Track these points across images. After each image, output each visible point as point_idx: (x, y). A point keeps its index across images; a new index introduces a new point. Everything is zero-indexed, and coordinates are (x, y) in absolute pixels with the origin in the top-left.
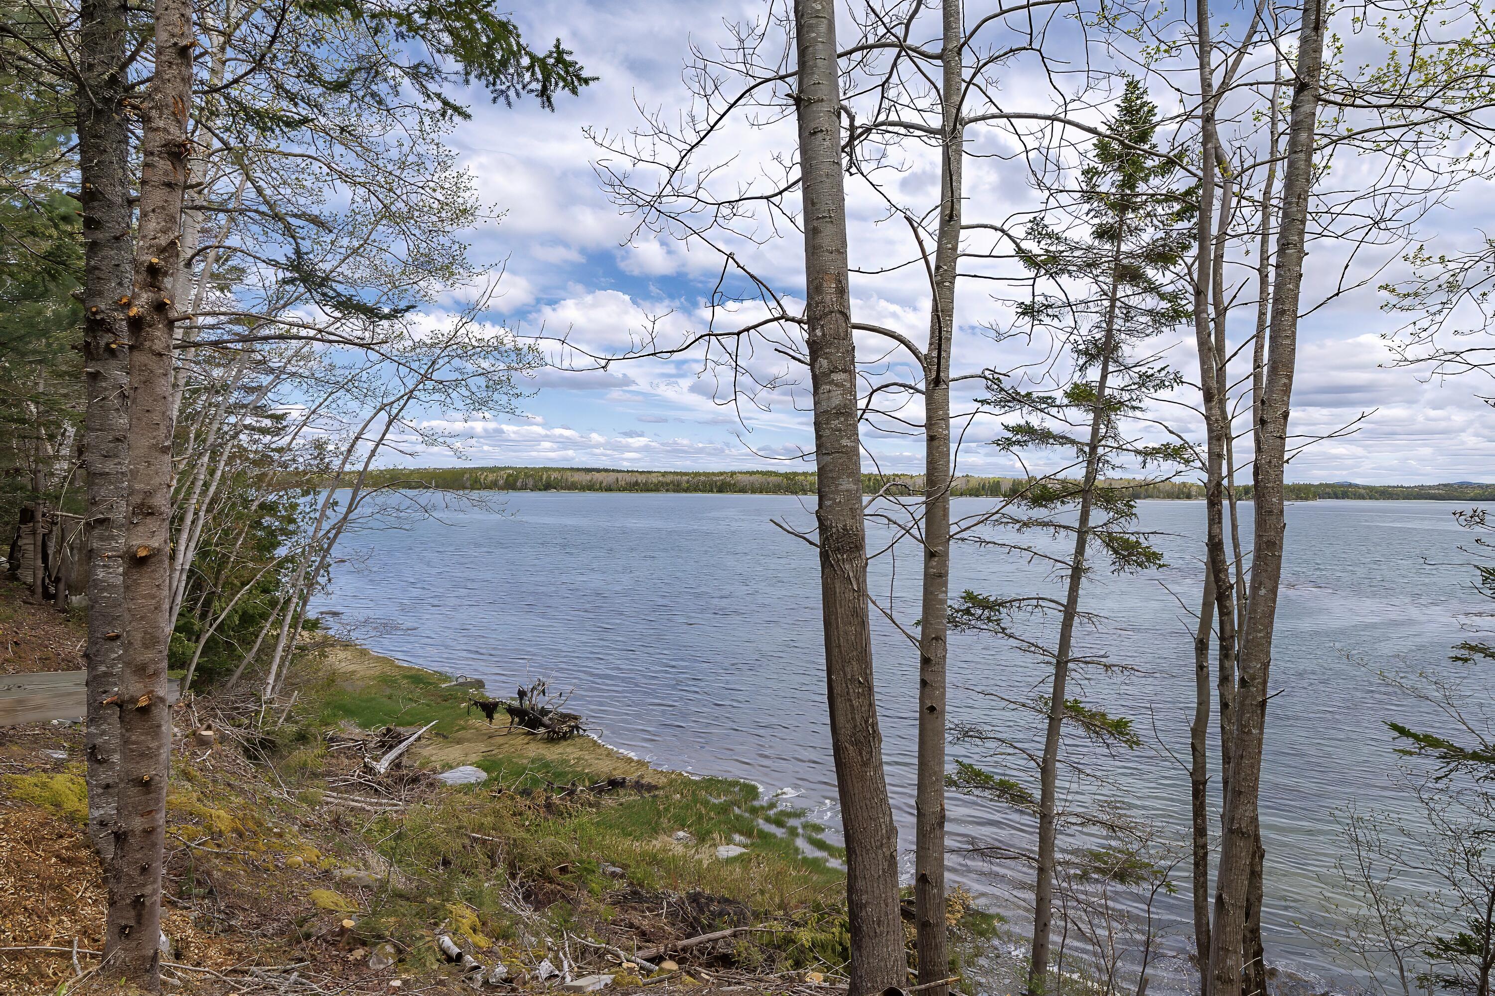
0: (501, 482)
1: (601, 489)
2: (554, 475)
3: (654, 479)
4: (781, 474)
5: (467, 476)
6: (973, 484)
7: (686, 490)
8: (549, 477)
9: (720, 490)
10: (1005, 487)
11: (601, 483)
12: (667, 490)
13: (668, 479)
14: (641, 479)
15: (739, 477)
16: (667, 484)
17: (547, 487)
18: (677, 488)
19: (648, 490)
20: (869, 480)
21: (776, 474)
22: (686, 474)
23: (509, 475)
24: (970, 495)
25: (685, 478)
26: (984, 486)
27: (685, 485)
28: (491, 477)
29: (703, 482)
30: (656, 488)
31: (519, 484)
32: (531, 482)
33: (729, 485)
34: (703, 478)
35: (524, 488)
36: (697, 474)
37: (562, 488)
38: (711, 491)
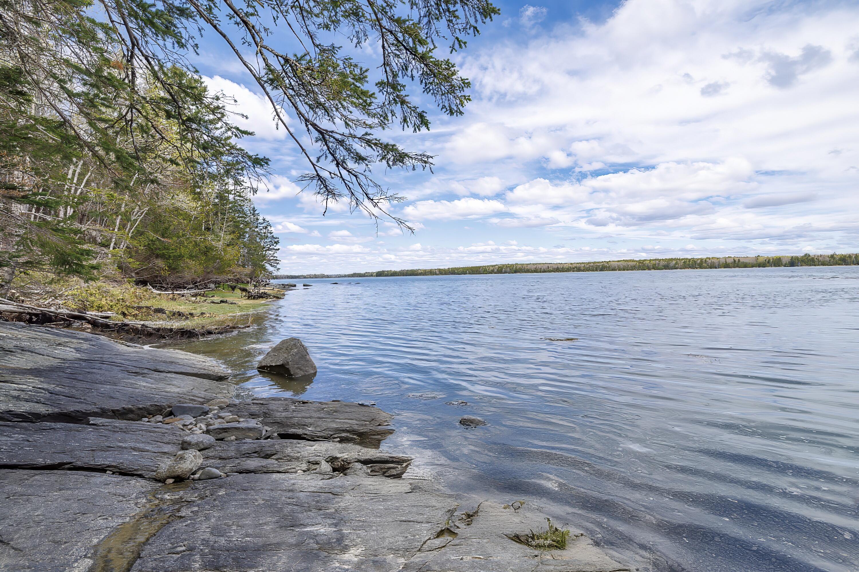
0: (496, 270)
1: (540, 272)
2: (520, 267)
4: (637, 261)
5: (481, 268)
6: (761, 260)
8: (516, 268)
9: (601, 270)
10: (785, 261)
11: (541, 269)
12: (573, 271)
13: (574, 266)
15: (612, 263)
16: (573, 268)
17: (516, 272)
18: (579, 270)
19: (564, 271)
20: (689, 261)
21: (633, 261)
22: (583, 263)
23: (500, 268)
24: (760, 266)
26: (769, 260)
27: (582, 268)
28: (491, 268)
30: (568, 270)
31: (503, 271)
32: (508, 270)
33: (606, 267)
35: (505, 272)
36: (589, 263)
38: (596, 270)
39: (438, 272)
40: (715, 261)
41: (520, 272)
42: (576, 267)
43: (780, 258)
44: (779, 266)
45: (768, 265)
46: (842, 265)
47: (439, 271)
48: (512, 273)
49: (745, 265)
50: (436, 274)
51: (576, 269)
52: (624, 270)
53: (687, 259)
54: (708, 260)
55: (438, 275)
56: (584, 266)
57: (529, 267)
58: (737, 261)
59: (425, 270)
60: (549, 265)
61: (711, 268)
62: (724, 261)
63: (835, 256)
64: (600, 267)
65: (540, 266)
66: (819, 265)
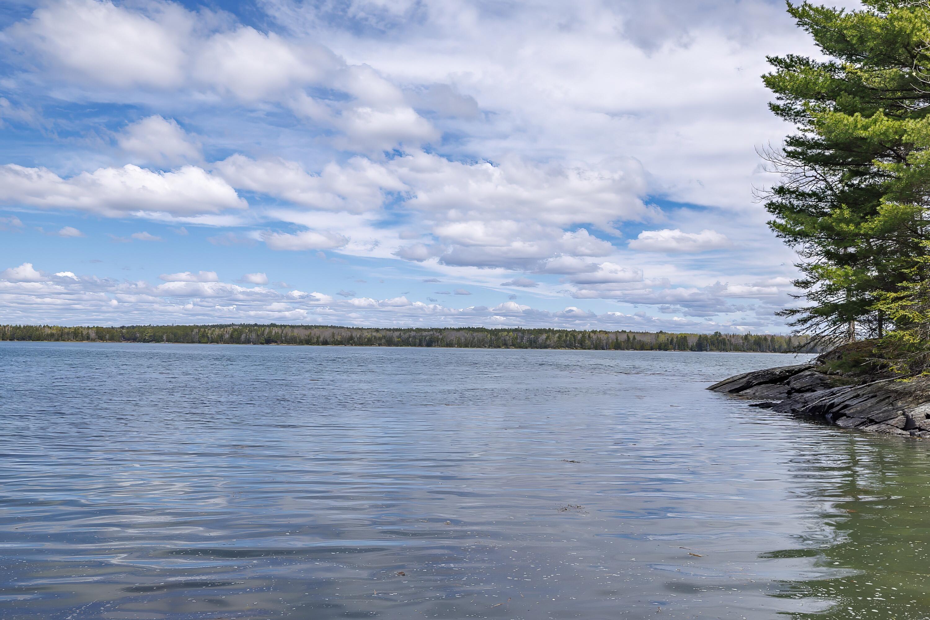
0: (227, 336)
1: (317, 343)
2: (274, 330)
3: (366, 334)
5: (196, 330)
6: (662, 339)
7: (397, 345)
8: (270, 332)
9: (429, 345)
10: (692, 342)
11: (318, 338)
13: (381, 334)
14: (357, 334)
16: (380, 339)
17: (268, 341)
18: (390, 342)
19: (361, 344)
22: (397, 330)
23: (235, 330)
24: (660, 349)
25: (397, 333)
26: (672, 340)
28: (217, 331)
29: (414, 337)
30: (370, 342)
31: (243, 337)
34: (413, 334)
35: (247, 341)
37: (282, 342)
38: (420, 345)
39: (93, 335)
40: (603, 337)
41: (276, 342)
42: (384, 337)
43: (685, 337)
44: (684, 350)
45: (670, 346)
46: (756, 351)
47: (97, 333)
48: (262, 344)
49: (642, 347)
50: (88, 338)
51: (383, 341)
52: (466, 346)
53: (564, 331)
54: (592, 335)
55: (93, 340)
56: (399, 337)
57: (296, 332)
58: (631, 338)
59: (62, 329)
60: (335, 331)
61: (596, 348)
62: (613, 337)
63: (749, 337)
64: (427, 338)
65: (316, 332)
66: (730, 350)
